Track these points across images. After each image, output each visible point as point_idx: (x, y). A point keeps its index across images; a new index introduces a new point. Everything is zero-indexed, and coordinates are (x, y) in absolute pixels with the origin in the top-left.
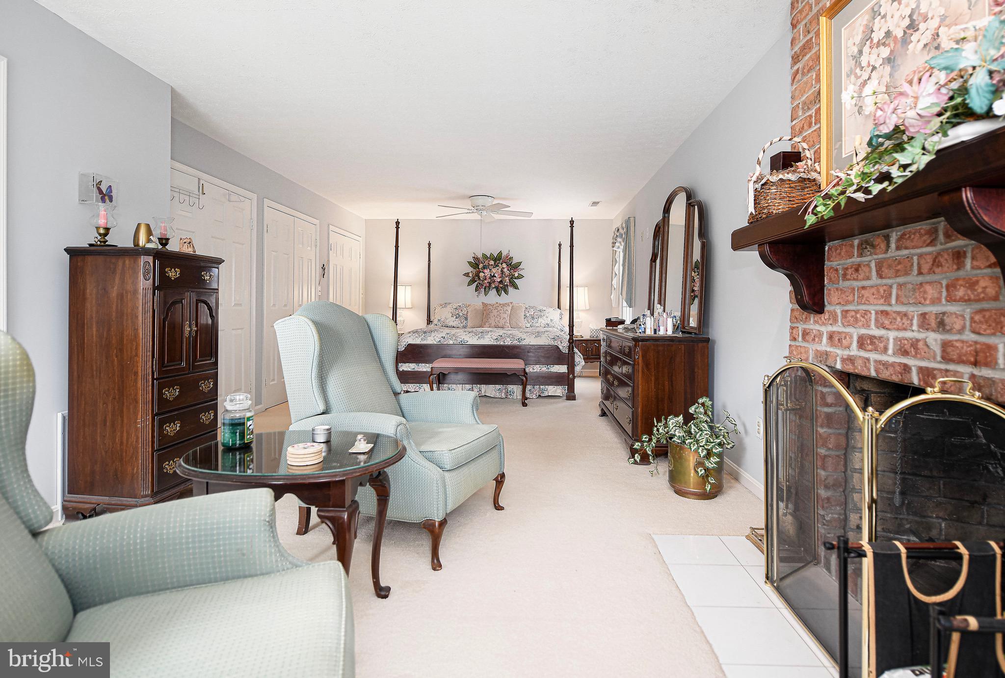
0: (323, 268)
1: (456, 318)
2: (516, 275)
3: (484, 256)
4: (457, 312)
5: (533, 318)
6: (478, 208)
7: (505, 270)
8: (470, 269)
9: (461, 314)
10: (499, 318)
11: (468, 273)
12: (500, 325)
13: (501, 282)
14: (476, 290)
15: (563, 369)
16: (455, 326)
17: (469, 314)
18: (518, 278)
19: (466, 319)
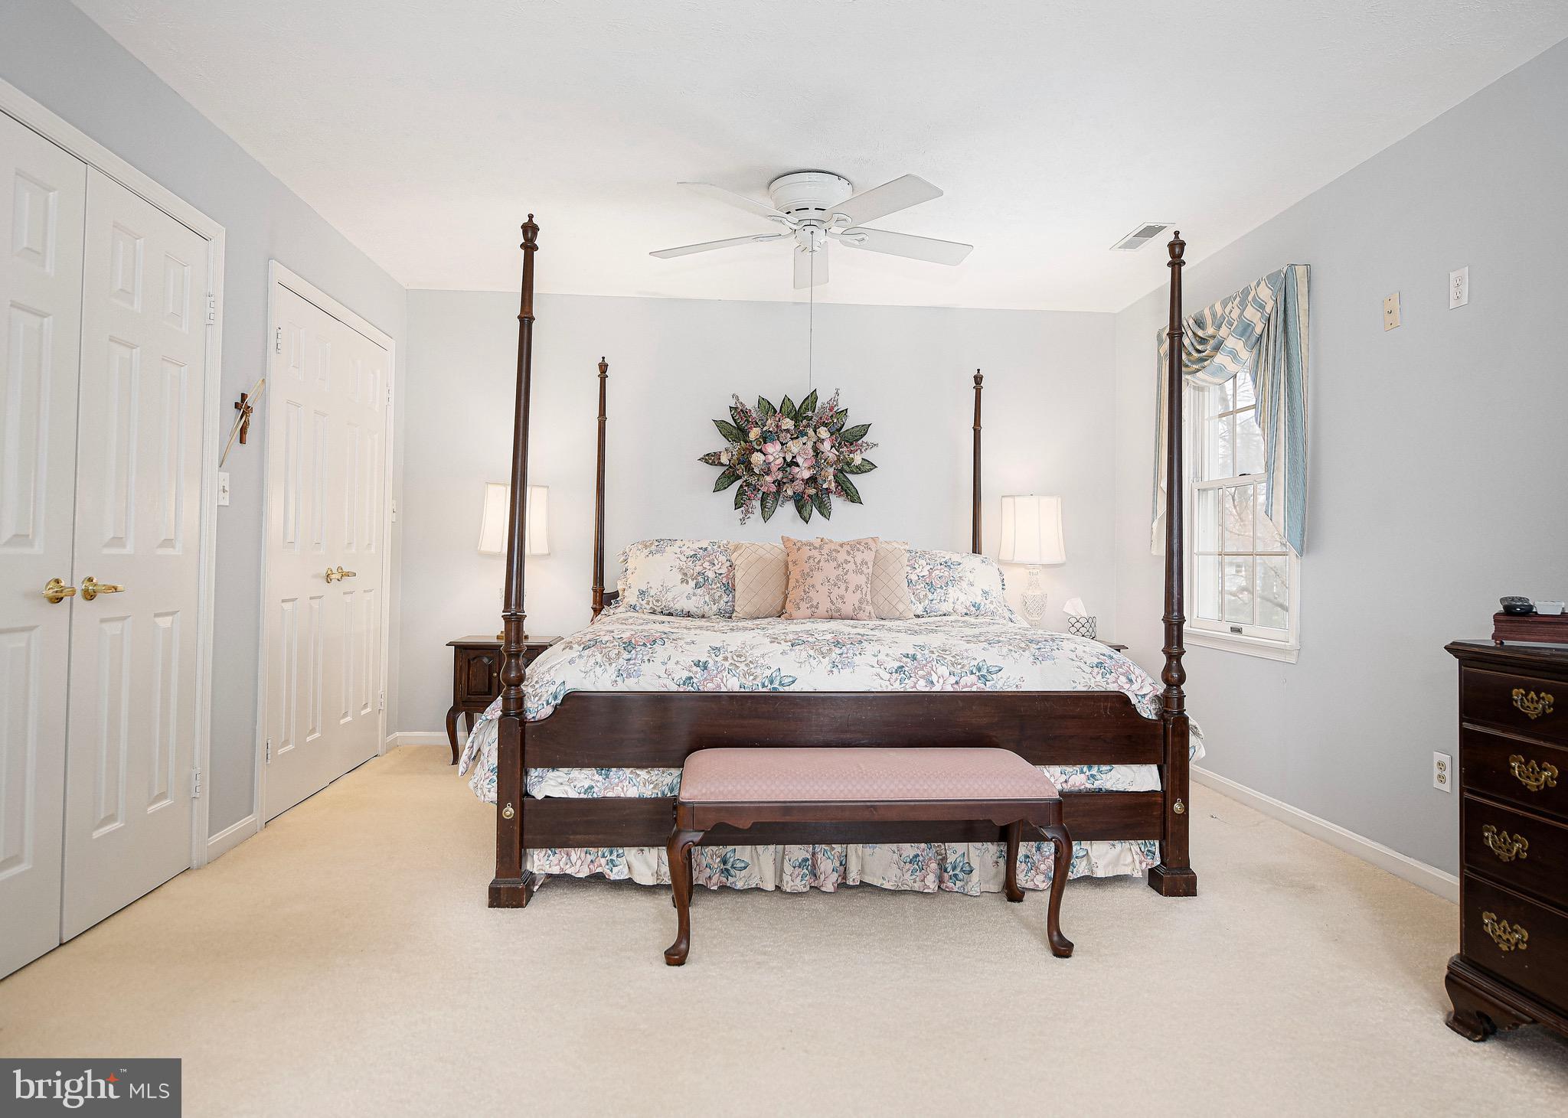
0: (242, 406)
1: (697, 586)
2: (858, 460)
3: (765, 405)
4: (698, 569)
5: (931, 586)
6: (803, 214)
7: (826, 446)
8: (718, 443)
9: (711, 574)
10: (843, 587)
11: (717, 455)
12: (847, 609)
13: (812, 480)
14: (738, 505)
15: (1143, 778)
16: (693, 610)
17: (739, 574)
18: (859, 470)
19: (730, 588)
